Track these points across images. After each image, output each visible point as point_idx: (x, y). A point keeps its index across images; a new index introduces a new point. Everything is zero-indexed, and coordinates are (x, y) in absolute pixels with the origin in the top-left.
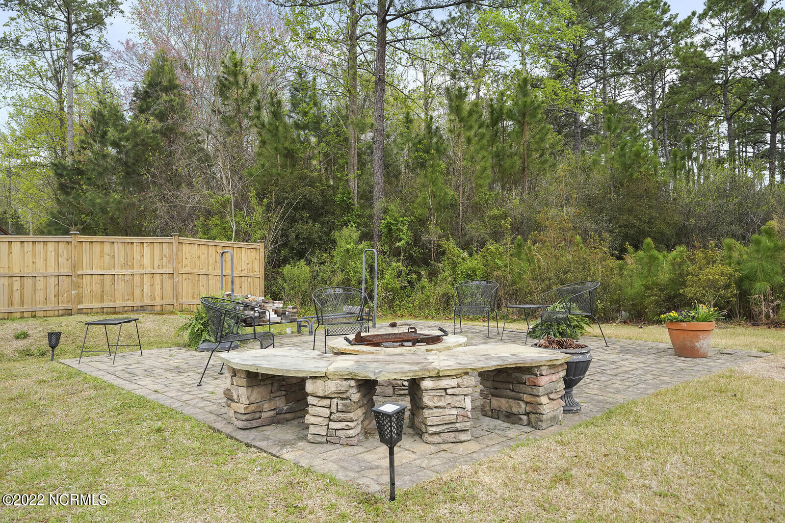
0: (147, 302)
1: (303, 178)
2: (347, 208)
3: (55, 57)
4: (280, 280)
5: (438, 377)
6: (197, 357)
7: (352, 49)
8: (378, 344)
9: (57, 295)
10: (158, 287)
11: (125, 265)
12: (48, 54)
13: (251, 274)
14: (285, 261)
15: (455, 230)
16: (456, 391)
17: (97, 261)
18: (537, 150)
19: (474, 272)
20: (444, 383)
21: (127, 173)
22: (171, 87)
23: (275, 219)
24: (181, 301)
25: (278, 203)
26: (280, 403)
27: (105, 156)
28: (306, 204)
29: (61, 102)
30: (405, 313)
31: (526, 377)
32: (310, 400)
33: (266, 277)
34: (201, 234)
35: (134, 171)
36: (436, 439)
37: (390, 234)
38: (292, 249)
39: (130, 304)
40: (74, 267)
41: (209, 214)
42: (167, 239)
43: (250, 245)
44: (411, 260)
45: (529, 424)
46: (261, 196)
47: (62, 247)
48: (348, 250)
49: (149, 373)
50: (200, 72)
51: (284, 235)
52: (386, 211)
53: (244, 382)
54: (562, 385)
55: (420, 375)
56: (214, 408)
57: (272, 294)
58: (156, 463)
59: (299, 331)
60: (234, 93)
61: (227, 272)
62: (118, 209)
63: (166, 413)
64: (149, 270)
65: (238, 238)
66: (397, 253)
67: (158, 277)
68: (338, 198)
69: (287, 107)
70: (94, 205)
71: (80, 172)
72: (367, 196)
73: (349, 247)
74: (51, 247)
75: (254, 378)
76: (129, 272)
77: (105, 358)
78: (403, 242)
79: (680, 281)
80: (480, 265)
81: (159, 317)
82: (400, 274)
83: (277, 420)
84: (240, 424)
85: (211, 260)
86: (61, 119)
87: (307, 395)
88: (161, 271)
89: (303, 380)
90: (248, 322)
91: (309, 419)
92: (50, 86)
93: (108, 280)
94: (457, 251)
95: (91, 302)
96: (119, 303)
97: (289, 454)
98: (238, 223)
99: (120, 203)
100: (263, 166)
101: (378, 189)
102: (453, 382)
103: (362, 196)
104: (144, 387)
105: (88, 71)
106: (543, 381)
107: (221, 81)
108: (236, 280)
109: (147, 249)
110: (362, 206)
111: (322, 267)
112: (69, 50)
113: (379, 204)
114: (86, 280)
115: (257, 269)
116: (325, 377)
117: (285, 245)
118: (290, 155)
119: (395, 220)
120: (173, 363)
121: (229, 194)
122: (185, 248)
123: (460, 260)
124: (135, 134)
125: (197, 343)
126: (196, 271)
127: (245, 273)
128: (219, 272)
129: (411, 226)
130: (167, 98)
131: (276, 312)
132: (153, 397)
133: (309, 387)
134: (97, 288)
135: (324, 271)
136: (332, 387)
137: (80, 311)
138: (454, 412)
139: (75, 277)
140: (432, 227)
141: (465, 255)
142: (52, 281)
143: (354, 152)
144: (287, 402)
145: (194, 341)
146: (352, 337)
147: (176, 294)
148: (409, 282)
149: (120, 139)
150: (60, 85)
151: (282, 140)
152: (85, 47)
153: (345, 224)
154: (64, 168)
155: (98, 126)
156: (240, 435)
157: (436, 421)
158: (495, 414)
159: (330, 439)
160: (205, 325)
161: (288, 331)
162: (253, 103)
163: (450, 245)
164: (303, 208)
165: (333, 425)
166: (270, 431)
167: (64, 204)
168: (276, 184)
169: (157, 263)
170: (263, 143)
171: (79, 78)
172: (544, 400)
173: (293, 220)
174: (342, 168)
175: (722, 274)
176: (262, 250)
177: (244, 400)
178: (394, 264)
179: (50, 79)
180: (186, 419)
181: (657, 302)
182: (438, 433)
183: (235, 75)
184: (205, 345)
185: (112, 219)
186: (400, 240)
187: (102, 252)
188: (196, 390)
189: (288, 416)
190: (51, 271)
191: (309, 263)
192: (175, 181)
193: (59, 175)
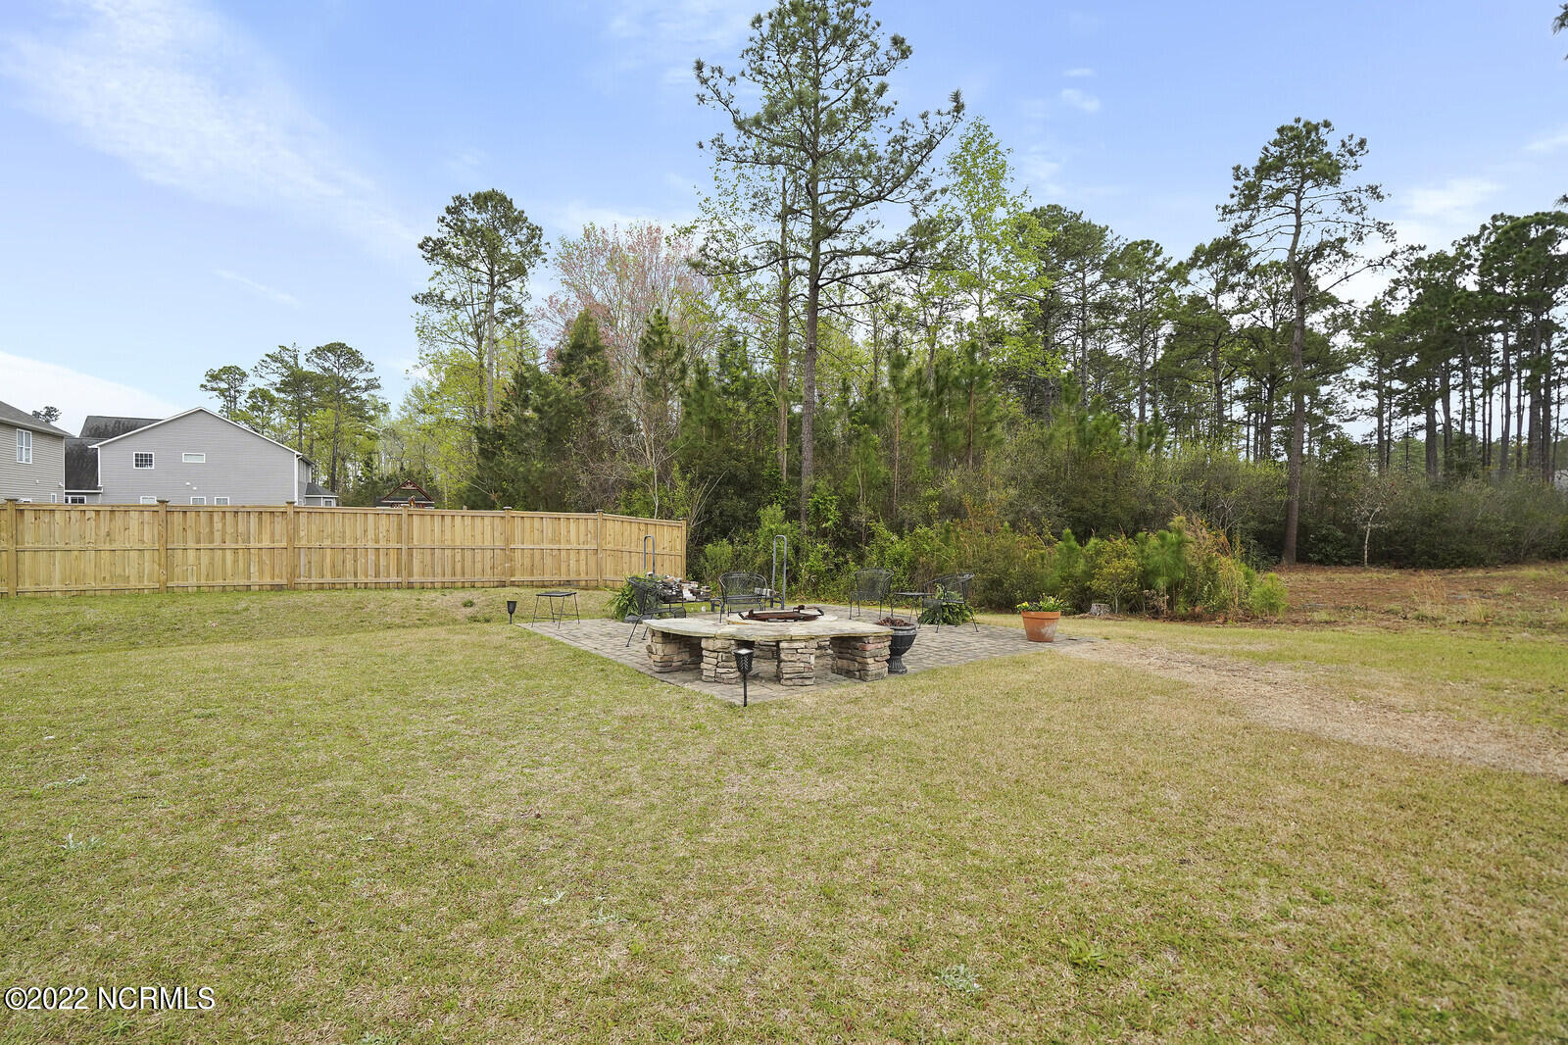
0: (573, 577)
1: (729, 451)
2: (775, 483)
3: (477, 312)
4: (702, 560)
5: (791, 640)
6: (624, 627)
7: (784, 310)
8: (764, 620)
9: (493, 568)
10: (583, 563)
11: (552, 541)
12: (469, 308)
13: (673, 553)
14: (708, 539)
15: (887, 512)
16: (804, 651)
17: (527, 536)
18: (984, 424)
19: (902, 556)
20: (796, 645)
21: (549, 440)
22: (596, 349)
23: (698, 494)
24: (604, 577)
25: (702, 478)
26: (686, 657)
27: (526, 421)
28: (731, 479)
29: (480, 356)
30: (829, 598)
31: (859, 644)
32: (704, 653)
33: (688, 556)
34: (622, 508)
35: (555, 437)
36: (789, 683)
37: (818, 514)
38: (716, 526)
39: (557, 578)
40: (507, 541)
41: (631, 486)
42: (591, 515)
43: (672, 522)
44: (840, 543)
45: (860, 678)
46: (684, 470)
47: (497, 521)
48: (771, 530)
49: (588, 636)
50: (624, 323)
51: (709, 511)
52: (814, 489)
53: (660, 640)
54: (887, 652)
55: (779, 638)
56: (639, 660)
57: (694, 572)
58: (603, 685)
59: (713, 610)
60: (658, 354)
61: (649, 549)
62: (540, 478)
63: (605, 661)
64: (574, 546)
65: (660, 516)
66: (824, 533)
67: (583, 553)
68: (765, 473)
69: (714, 370)
70: (516, 473)
71: (501, 437)
72: (795, 471)
73: (773, 527)
74: (487, 521)
75: (668, 637)
76: (556, 547)
77: (549, 623)
78: (830, 523)
79: (1091, 574)
80: (909, 550)
81: (585, 592)
82: (826, 556)
83: (682, 669)
84: (657, 669)
85: (634, 537)
86: (480, 377)
87: (702, 649)
88: (586, 547)
89: (700, 638)
90: (666, 600)
91: (703, 666)
92: (472, 341)
93: (537, 552)
94: (886, 533)
95: (523, 575)
96: (547, 578)
97: (688, 686)
98: (661, 498)
99: (542, 472)
100: (687, 438)
101: (807, 465)
102: (803, 645)
103: (790, 471)
104: (587, 645)
105: (509, 325)
106: (870, 647)
107: (645, 342)
108: (659, 558)
109: (573, 525)
110: (790, 482)
111: (745, 546)
112: (490, 303)
113: (807, 481)
114: (518, 554)
115: (679, 548)
116: (714, 638)
117: (709, 522)
118: (715, 425)
119: (823, 498)
120: (605, 630)
121: (653, 469)
122: (609, 524)
123: (888, 544)
124: (558, 400)
125: (623, 616)
126: (619, 548)
127: (667, 551)
128: (642, 549)
129: (839, 507)
130: (591, 362)
131: (692, 592)
132: (594, 652)
133: (704, 644)
134: (527, 562)
135: (747, 551)
136: (719, 644)
137: (513, 584)
138: (802, 665)
139: (508, 551)
140: (862, 507)
141: (895, 538)
142: (489, 554)
143: (784, 424)
144: (691, 656)
145: (622, 613)
146: (746, 614)
147: (600, 570)
148: (836, 565)
149: (543, 405)
150: (480, 340)
151: (708, 411)
152: (506, 300)
153: (771, 502)
154: (486, 431)
155: (521, 389)
156: (657, 676)
157: (789, 670)
158: (839, 671)
159: (717, 680)
160: (630, 600)
161: (703, 609)
162: (677, 365)
163: (881, 528)
164: (729, 483)
165: (719, 670)
166: (677, 675)
167: (484, 469)
168: (700, 457)
169: (581, 541)
170: (689, 414)
171: (499, 334)
172: (870, 661)
173: (717, 496)
174: (770, 439)
176: (684, 528)
177: (660, 653)
178: (819, 546)
179: (471, 334)
180: (622, 665)
182: (791, 679)
183: (660, 334)
184: (631, 618)
185: (533, 487)
186: (829, 520)
187: (532, 527)
188: (625, 649)
189: (692, 666)
190: (488, 543)
191: (732, 542)
192: (596, 449)
193: (481, 440)
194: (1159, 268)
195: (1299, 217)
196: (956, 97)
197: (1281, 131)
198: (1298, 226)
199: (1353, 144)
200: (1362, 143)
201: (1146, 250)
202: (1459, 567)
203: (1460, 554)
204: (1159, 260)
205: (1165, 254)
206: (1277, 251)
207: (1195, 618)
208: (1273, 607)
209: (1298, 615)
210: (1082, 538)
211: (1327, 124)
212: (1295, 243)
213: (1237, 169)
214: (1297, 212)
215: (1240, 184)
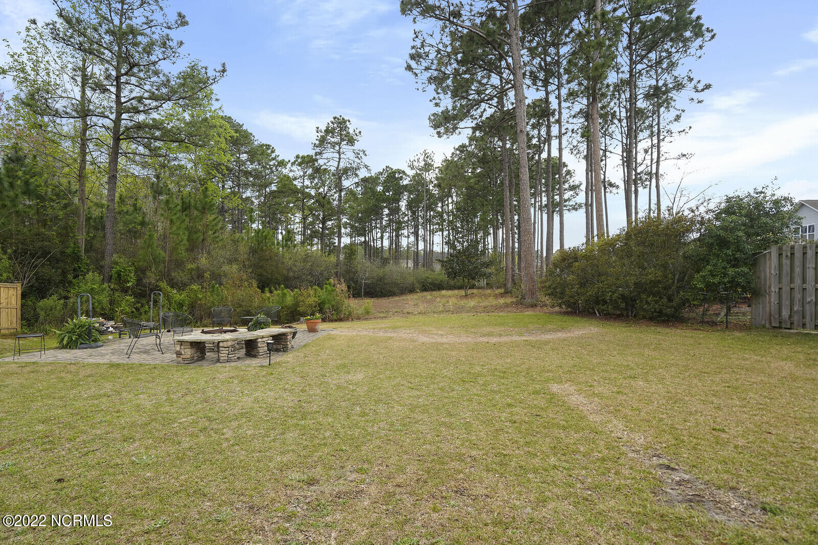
2: (77, 258)
13: (10, 306)
15: (165, 275)
18: (211, 230)
20: (264, 340)
31: (283, 337)
32: (221, 349)
37: (120, 278)
43: (8, 285)
44: (136, 295)
52: (116, 263)
53: (189, 347)
55: (258, 337)
66: (126, 290)
73: (94, 286)
78: (130, 283)
79: (296, 305)
80: (187, 298)
87: (220, 347)
91: (219, 356)
94: (169, 289)
101: (109, 248)
106: (288, 337)
115: (14, 303)
119: (124, 269)
123: (172, 294)
129: (135, 273)
131: (112, 327)
136: (230, 343)
141: (175, 291)
146: (200, 331)
148: (136, 308)
159: (229, 360)
165: (229, 356)
174: (72, 229)
175: (314, 301)
176: (19, 288)
178: (126, 297)
181: (286, 314)
182: (262, 355)
186: (129, 281)
189: (202, 358)
194: (273, 159)
195: (340, 155)
196: (224, 65)
197: (335, 118)
198: (340, 159)
199: (357, 132)
200: (360, 132)
201: (268, 149)
202: (389, 296)
203: (390, 291)
204: (273, 155)
205: (277, 153)
206: (332, 166)
207: (341, 320)
208: (368, 313)
209: (366, 316)
210: (262, 287)
211: (349, 121)
212: (338, 165)
213: (318, 128)
214: (339, 152)
215: (319, 135)
